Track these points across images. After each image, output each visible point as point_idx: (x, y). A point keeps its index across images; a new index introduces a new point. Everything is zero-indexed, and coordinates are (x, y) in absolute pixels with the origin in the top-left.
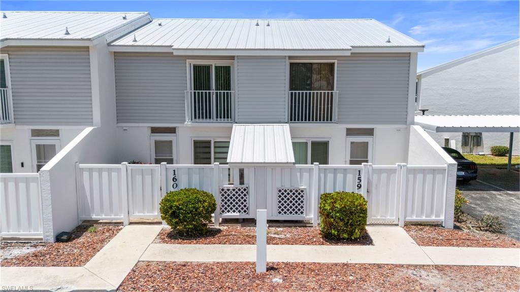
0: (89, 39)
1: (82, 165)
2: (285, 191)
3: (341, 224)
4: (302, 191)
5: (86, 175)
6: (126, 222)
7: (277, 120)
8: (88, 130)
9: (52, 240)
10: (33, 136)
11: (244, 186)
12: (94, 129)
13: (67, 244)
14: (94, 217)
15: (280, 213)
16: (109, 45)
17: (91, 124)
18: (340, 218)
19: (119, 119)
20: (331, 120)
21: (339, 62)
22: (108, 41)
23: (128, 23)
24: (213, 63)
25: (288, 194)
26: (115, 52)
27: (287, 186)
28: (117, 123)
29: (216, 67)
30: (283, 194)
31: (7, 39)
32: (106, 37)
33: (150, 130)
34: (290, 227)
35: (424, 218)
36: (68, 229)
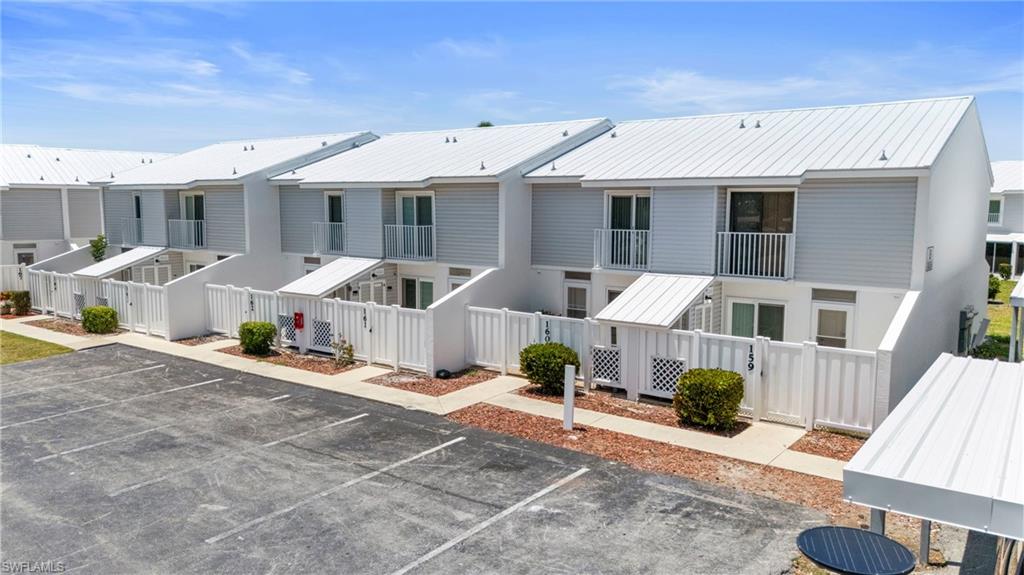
0: (494, 176)
1: (471, 308)
2: (661, 361)
3: (690, 404)
4: (681, 364)
5: (473, 317)
6: (503, 372)
7: (700, 271)
8: (489, 271)
9: (432, 375)
10: (451, 274)
11: (616, 349)
12: (494, 271)
13: (445, 381)
14: (479, 362)
15: (655, 387)
16: (523, 176)
17: (496, 264)
18: (688, 397)
19: (534, 260)
20: (782, 275)
21: (801, 191)
22: (524, 172)
23: (569, 140)
24: (634, 194)
25: (664, 365)
26: (533, 184)
27: (663, 355)
28: (532, 264)
29: (637, 199)
30: (658, 364)
31: (431, 178)
32: (521, 168)
33: (564, 275)
34: (665, 406)
35: (842, 424)
36: (451, 370)
